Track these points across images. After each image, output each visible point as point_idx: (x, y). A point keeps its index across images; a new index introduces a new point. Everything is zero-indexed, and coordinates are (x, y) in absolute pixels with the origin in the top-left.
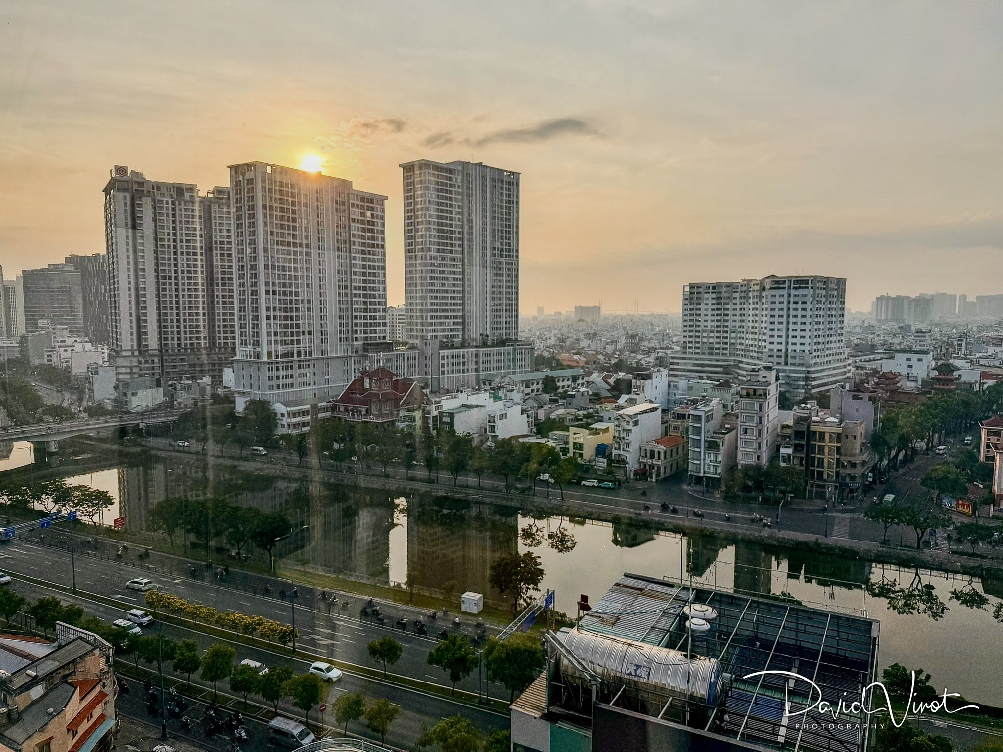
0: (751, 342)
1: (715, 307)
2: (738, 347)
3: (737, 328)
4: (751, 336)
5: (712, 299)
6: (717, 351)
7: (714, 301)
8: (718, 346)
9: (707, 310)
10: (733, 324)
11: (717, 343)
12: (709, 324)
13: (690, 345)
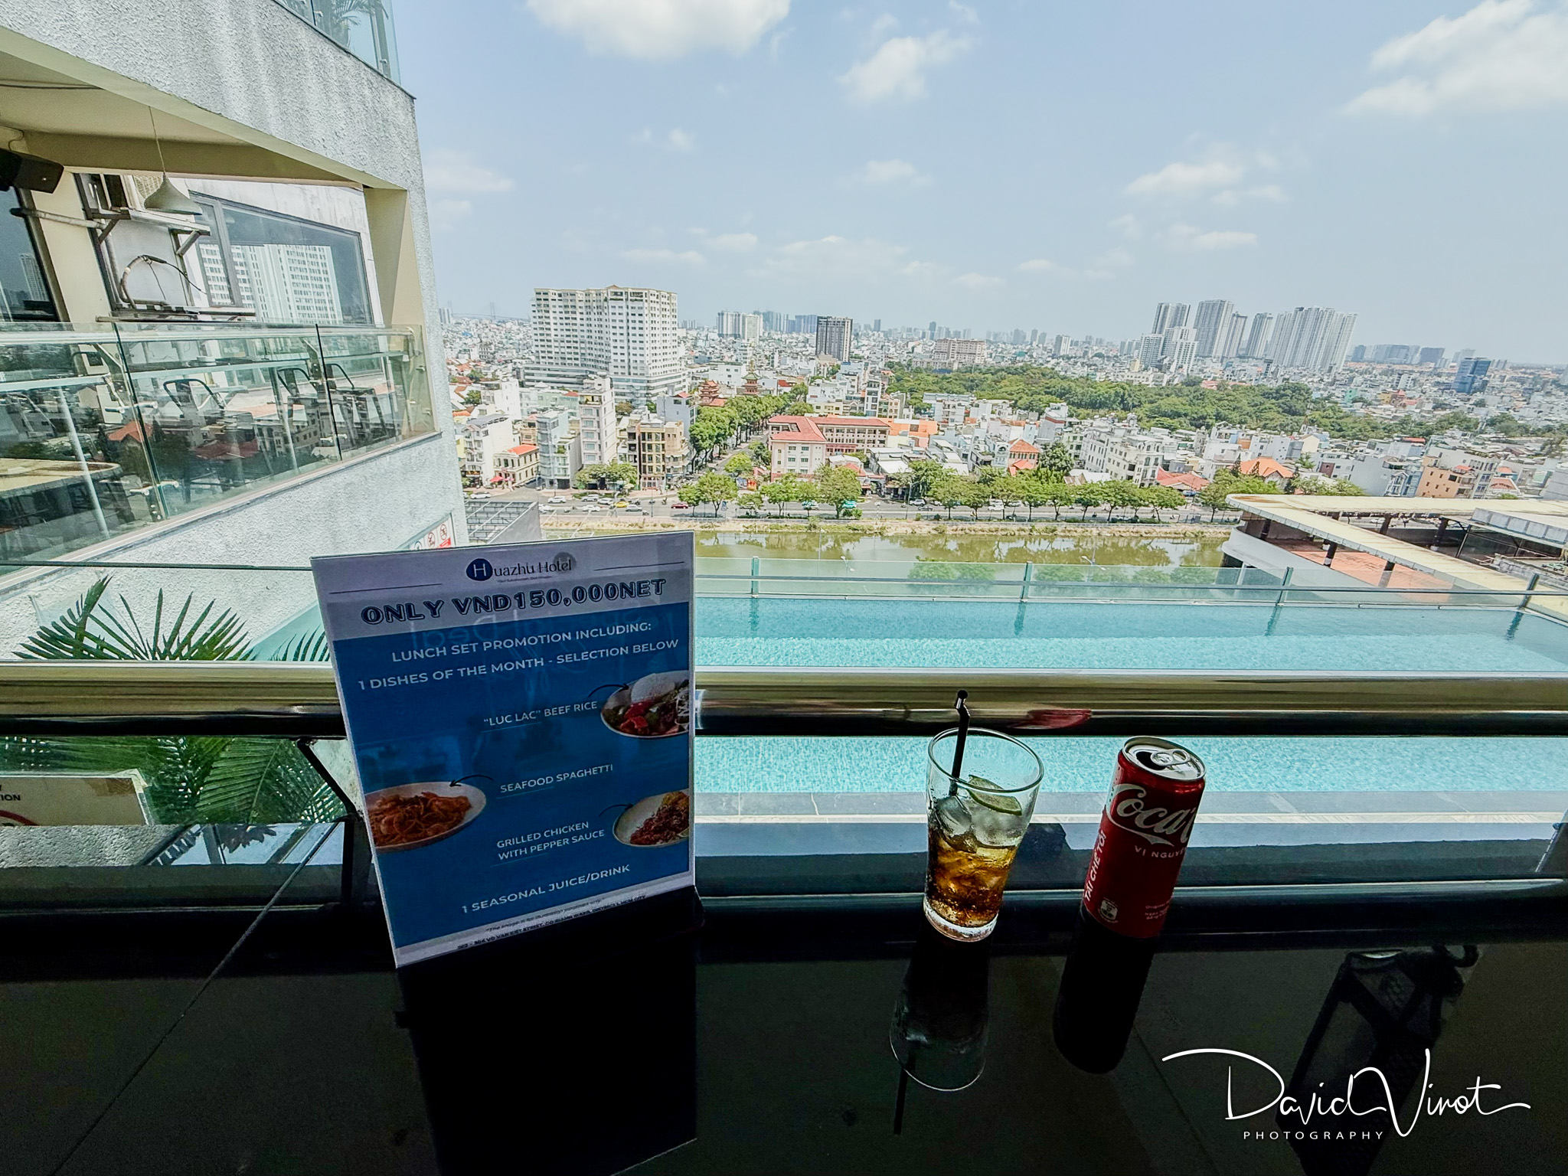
0: (599, 353)
1: (564, 315)
2: (588, 357)
3: (586, 338)
4: (598, 347)
5: (560, 306)
6: (570, 362)
7: (561, 310)
8: (570, 356)
9: (555, 318)
10: (582, 334)
11: (569, 353)
12: (559, 333)
13: (543, 355)
